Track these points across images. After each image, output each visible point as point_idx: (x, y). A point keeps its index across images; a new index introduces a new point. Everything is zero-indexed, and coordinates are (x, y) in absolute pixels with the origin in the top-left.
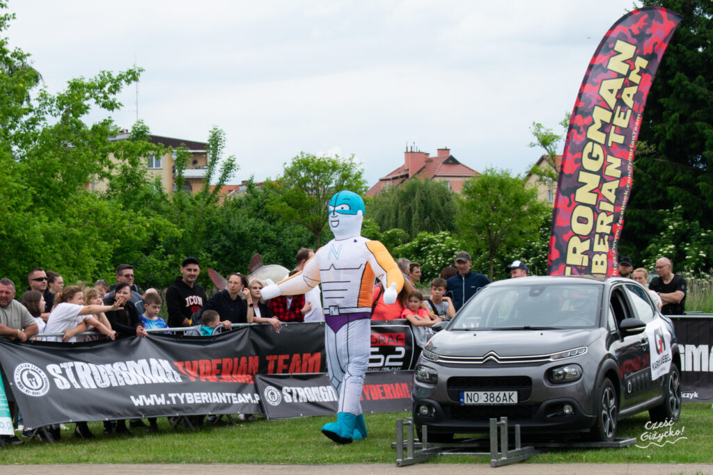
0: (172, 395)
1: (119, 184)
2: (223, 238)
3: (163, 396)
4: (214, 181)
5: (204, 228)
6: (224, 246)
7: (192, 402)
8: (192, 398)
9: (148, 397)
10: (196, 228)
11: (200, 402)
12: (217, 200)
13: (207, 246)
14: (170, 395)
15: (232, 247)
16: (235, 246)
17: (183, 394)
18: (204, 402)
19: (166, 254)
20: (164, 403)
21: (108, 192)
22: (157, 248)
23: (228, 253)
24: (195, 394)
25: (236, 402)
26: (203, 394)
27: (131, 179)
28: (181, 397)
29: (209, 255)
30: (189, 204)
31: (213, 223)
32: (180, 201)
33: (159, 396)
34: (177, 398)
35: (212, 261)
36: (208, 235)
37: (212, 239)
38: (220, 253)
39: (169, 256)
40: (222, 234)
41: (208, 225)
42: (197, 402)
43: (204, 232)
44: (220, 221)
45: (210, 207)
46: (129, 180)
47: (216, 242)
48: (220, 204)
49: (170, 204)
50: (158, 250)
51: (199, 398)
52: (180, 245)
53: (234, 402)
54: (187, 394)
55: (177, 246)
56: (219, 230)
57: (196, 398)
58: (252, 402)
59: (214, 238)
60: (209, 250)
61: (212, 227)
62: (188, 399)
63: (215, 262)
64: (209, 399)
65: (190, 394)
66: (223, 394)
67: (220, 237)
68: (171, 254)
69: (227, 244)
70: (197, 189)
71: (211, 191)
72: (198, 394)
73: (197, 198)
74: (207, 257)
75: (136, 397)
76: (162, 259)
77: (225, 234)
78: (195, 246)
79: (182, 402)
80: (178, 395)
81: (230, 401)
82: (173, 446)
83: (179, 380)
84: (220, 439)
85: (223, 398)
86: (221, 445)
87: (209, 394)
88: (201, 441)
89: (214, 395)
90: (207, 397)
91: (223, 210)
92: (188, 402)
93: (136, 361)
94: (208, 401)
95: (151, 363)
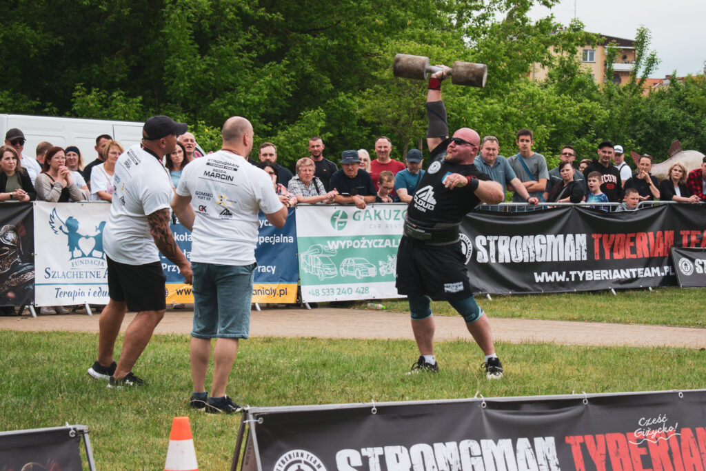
0: (573, 273)
1: (556, 74)
2: (647, 126)
3: (564, 273)
4: (640, 75)
5: (630, 116)
6: (647, 133)
7: (591, 279)
8: (591, 275)
9: (550, 274)
10: (623, 115)
11: (599, 279)
12: (642, 91)
13: (632, 133)
14: (571, 273)
15: (654, 134)
16: (657, 134)
17: (583, 272)
18: (603, 279)
19: (597, 137)
20: (563, 280)
21: (546, 80)
22: (589, 132)
23: (650, 139)
24: (596, 272)
25: (642, 276)
26: (602, 271)
27: (567, 70)
28: (581, 275)
29: (634, 141)
30: (617, 94)
31: (638, 112)
32: (609, 91)
33: (560, 273)
34: (577, 276)
35: (636, 146)
36: (634, 121)
37: (637, 127)
38: (643, 139)
39: (599, 139)
40: (645, 123)
41: (633, 113)
42: (595, 279)
43: (630, 120)
44: (644, 110)
45: (635, 97)
46: (566, 71)
47: (640, 130)
48: (645, 94)
49: (600, 94)
50: (590, 134)
51: (599, 275)
52: (608, 130)
53: (639, 276)
54: (587, 272)
55: (605, 131)
56: (643, 119)
57: (595, 275)
58: (659, 275)
59: (639, 125)
60: (634, 137)
61: (637, 116)
62: (587, 276)
63: (639, 148)
64: (608, 276)
65: (590, 272)
66: (627, 270)
67: (643, 125)
68: (600, 137)
69: (650, 131)
70: (625, 82)
71: (637, 83)
72: (598, 271)
73: (624, 89)
74: (632, 142)
75: (539, 274)
76: (592, 142)
77: (648, 122)
79: (581, 279)
80: (579, 272)
81: (634, 276)
82: (596, 307)
83: (585, 258)
84: (637, 303)
85: (625, 274)
86: (638, 308)
87: (610, 271)
88: (621, 303)
89: (616, 271)
90: (607, 274)
91: (648, 100)
92: (587, 279)
93: (556, 236)
94: (607, 278)
95: (567, 239)
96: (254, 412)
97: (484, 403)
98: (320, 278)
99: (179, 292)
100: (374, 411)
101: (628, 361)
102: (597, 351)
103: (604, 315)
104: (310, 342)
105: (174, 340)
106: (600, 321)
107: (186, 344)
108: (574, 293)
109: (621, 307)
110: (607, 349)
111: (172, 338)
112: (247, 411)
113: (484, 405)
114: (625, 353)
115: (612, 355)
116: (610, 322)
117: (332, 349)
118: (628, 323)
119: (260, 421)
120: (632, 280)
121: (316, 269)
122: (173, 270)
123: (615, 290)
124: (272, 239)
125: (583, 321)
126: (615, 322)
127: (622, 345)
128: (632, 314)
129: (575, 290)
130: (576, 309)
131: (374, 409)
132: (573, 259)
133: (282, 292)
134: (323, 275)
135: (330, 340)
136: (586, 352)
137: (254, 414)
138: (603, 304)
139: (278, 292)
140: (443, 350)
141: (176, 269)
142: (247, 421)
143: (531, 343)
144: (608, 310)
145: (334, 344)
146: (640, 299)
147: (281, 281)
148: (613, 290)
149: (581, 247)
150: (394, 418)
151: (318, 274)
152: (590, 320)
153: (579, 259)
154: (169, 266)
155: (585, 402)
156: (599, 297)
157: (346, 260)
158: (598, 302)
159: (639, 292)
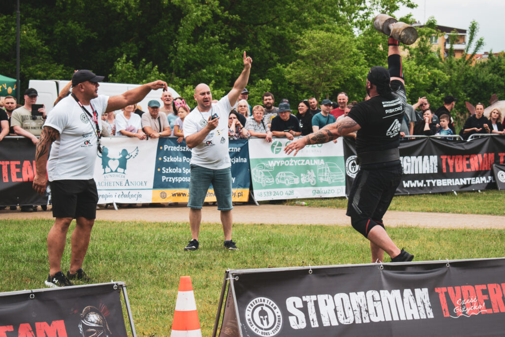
0: (428, 181)
1: (416, 52)
2: (473, 85)
3: (422, 181)
4: (470, 52)
5: (463, 78)
6: (474, 90)
7: (440, 185)
8: (440, 182)
9: (413, 182)
10: (458, 77)
11: (446, 185)
12: (471, 63)
13: (464, 89)
14: (427, 181)
15: (479, 90)
17: (435, 180)
18: (448, 185)
19: (440, 93)
20: (422, 186)
21: (408, 56)
23: (476, 94)
24: (443, 180)
25: (474, 183)
26: (448, 180)
27: (423, 50)
28: (434, 182)
29: (465, 94)
30: (456, 64)
31: (468, 76)
32: (450, 62)
33: (420, 181)
34: (431, 183)
35: (467, 97)
36: (465, 82)
37: (467, 85)
38: (472, 93)
39: (442, 94)
40: (473, 82)
41: (465, 76)
42: (443, 185)
43: (463, 81)
44: (472, 74)
45: (467, 66)
47: (469, 87)
48: (473, 65)
50: (436, 91)
51: (446, 182)
52: (448, 88)
53: (472, 183)
54: (438, 180)
55: (447, 89)
56: (471, 80)
57: (443, 183)
58: (485, 182)
59: (469, 84)
60: (465, 91)
61: (467, 78)
62: (438, 183)
63: (469, 98)
65: (440, 180)
66: (465, 179)
67: (471, 84)
68: (443, 93)
69: (476, 88)
70: (458, 57)
71: (468, 57)
72: (445, 180)
73: (460, 61)
75: (406, 182)
76: (437, 96)
77: (475, 82)
78: (457, 89)
79: (434, 185)
80: (432, 181)
81: (469, 183)
82: (444, 203)
83: (436, 171)
84: (471, 200)
85: (463, 181)
86: (472, 203)
87: (453, 180)
88: (461, 201)
89: (457, 180)
90: (451, 182)
91: (474, 68)
92: (438, 185)
93: (417, 157)
94: (451, 184)
95: (424, 159)
96: (233, 272)
97: (382, 266)
98: (263, 185)
99: (174, 195)
100: (310, 272)
101: (467, 238)
102: (446, 232)
103: (449, 208)
104: (260, 227)
105: (172, 226)
106: (447, 212)
107: (180, 228)
108: (430, 194)
109: (461, 203)
110: (453, 230)
111: (171, 225)
112: (228, 272)
113: (382, 268)
114: (465, 233)
115: (457, 234)
116: (454, 213)
117: (274, 231)
118: (466, 213)
119: (237, 279)
120: (467, 186)
121: (261, 179)
122: (170, 181)
123: (457, 192)
124: (233, 160)
125: (436, 212)
126: (457, 212)
127: (463, 228)
128: (468, 207)
129: (430, 192)
130: (431, 205)
131: (311, 270)
132: (428, 172)
133: (240, 194)
134: (264, 183)
135: (273, 225)
136: (440, 232)
137: (232, 274)
138: (449, 201)
139: (237, 194)
140: (346, 232)
141: (172, 180)
142: (228, 279)
143: (403, 227)
144: (453, 205)
145: (276, 228)
146: (473, 198)
147: (238, 187)
148: (455, 192)
149: (434, 164)
150: (324, 276)
151: (262, 183)
152: (441, 212)
153: (432, 172)
154: (167, 178)
155: (448, 265)
156: (446, 197)
157: (280, 173)
158: (446, 200)
159: (472, 194)
